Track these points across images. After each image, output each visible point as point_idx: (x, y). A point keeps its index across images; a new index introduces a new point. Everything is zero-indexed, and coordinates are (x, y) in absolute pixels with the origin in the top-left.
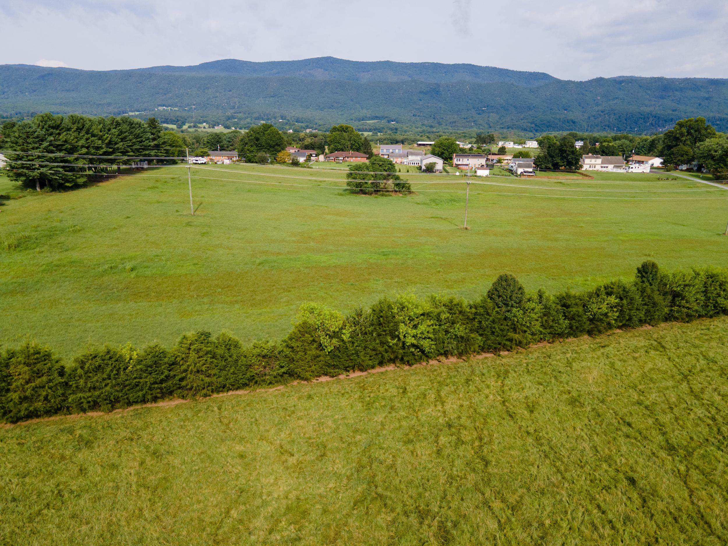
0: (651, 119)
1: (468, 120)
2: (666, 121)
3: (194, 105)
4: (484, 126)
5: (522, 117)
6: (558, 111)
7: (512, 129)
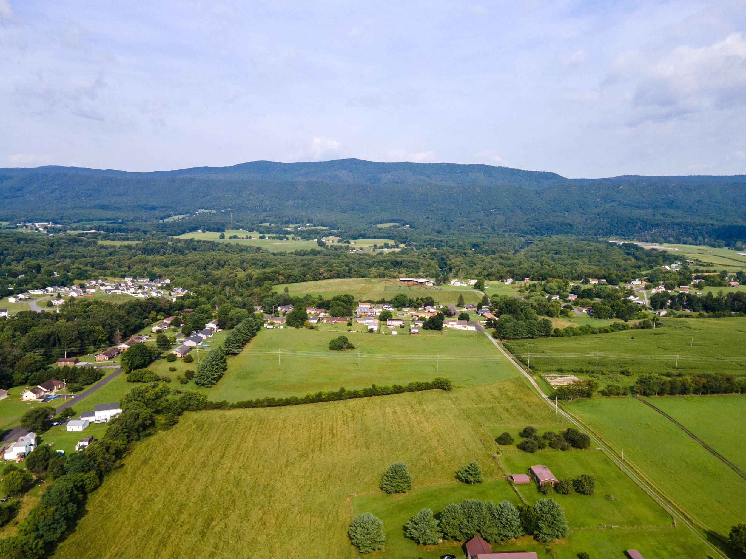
2: (652, 226)
3: (230, 207)
5: (525, 219)
6: (559, 213)
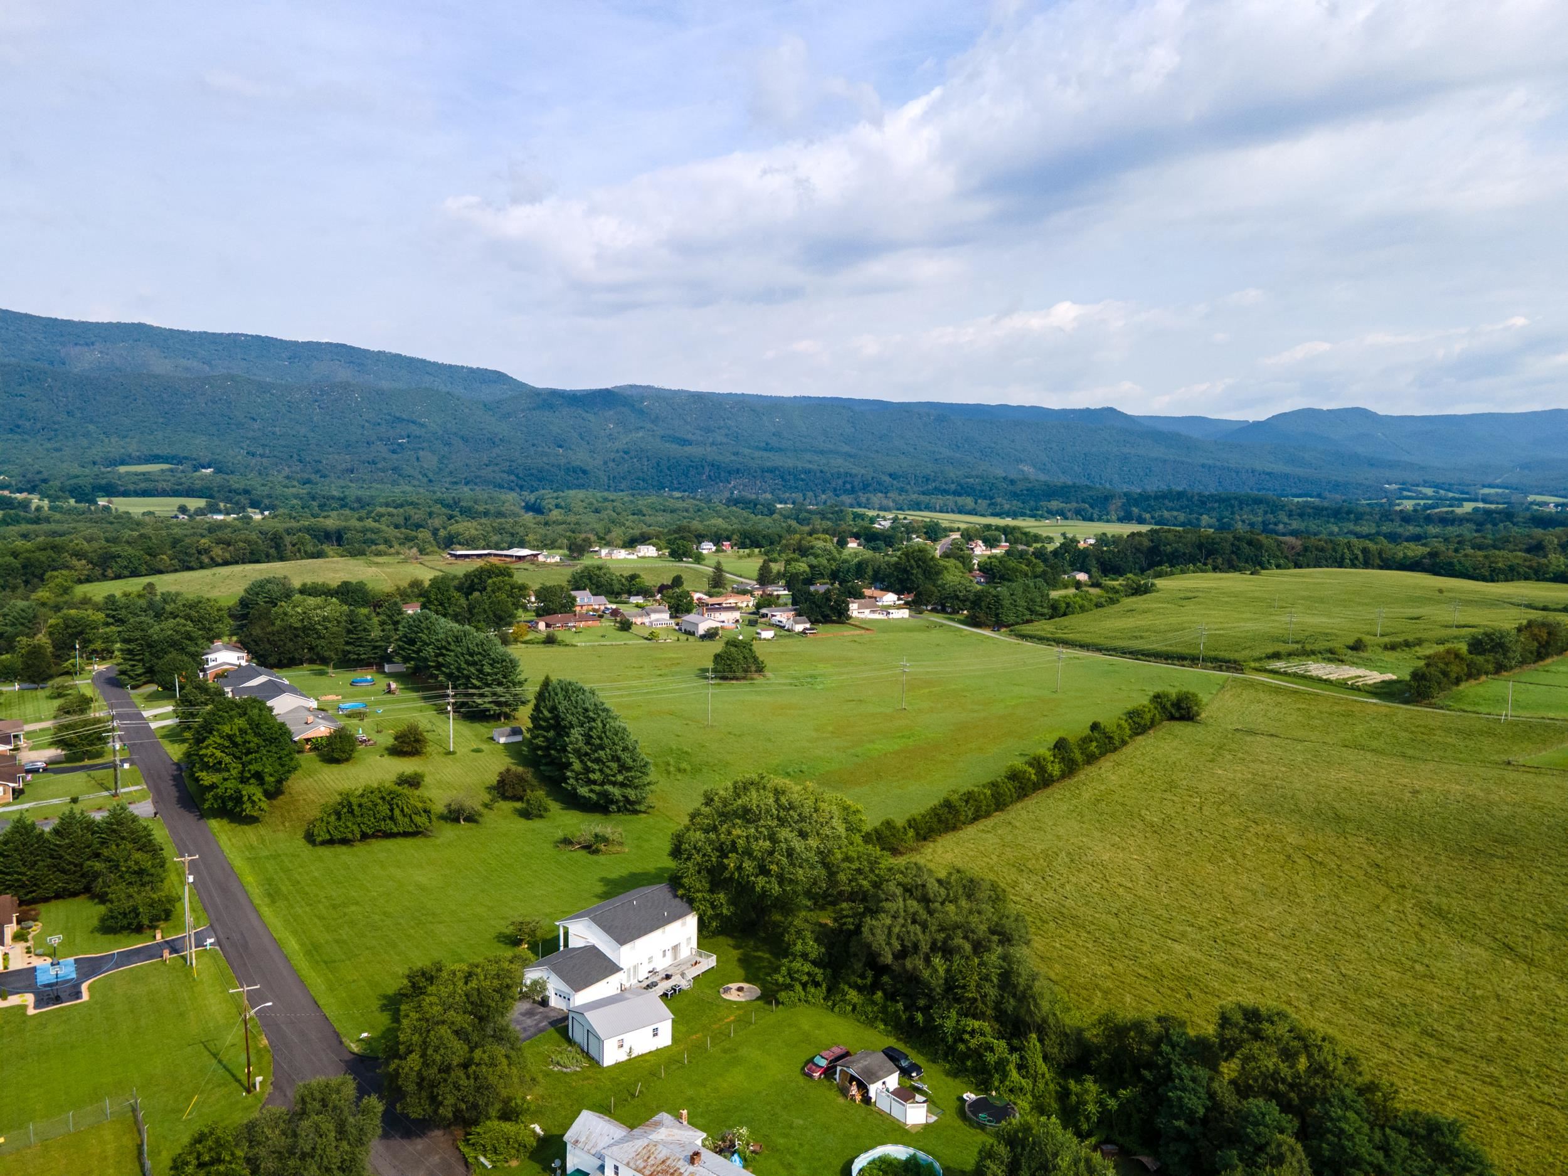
0: (707, 469)
1: (379, 466)
6: (547, 449)
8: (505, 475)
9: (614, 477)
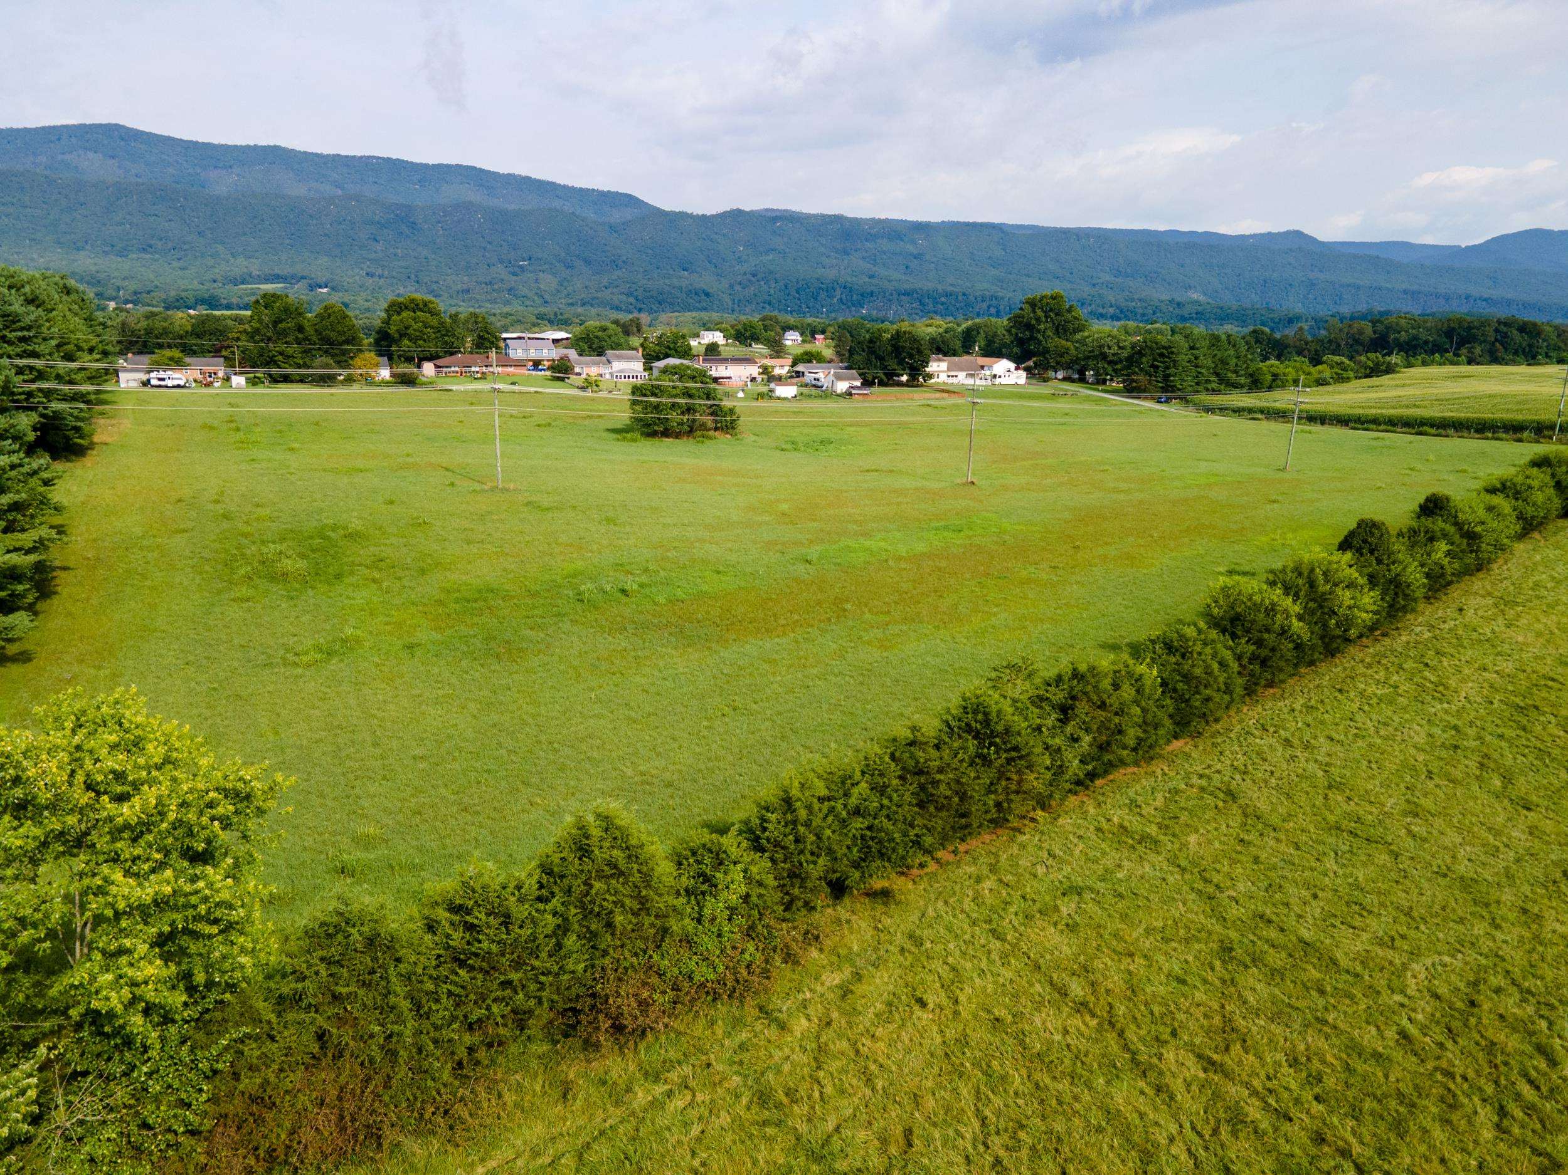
1: (496, 287)
4: (534, 301)
5: (605, 282)
6: (671, 272)
7: (592, 305)
8: (624, 298)
9: (739, 301)
